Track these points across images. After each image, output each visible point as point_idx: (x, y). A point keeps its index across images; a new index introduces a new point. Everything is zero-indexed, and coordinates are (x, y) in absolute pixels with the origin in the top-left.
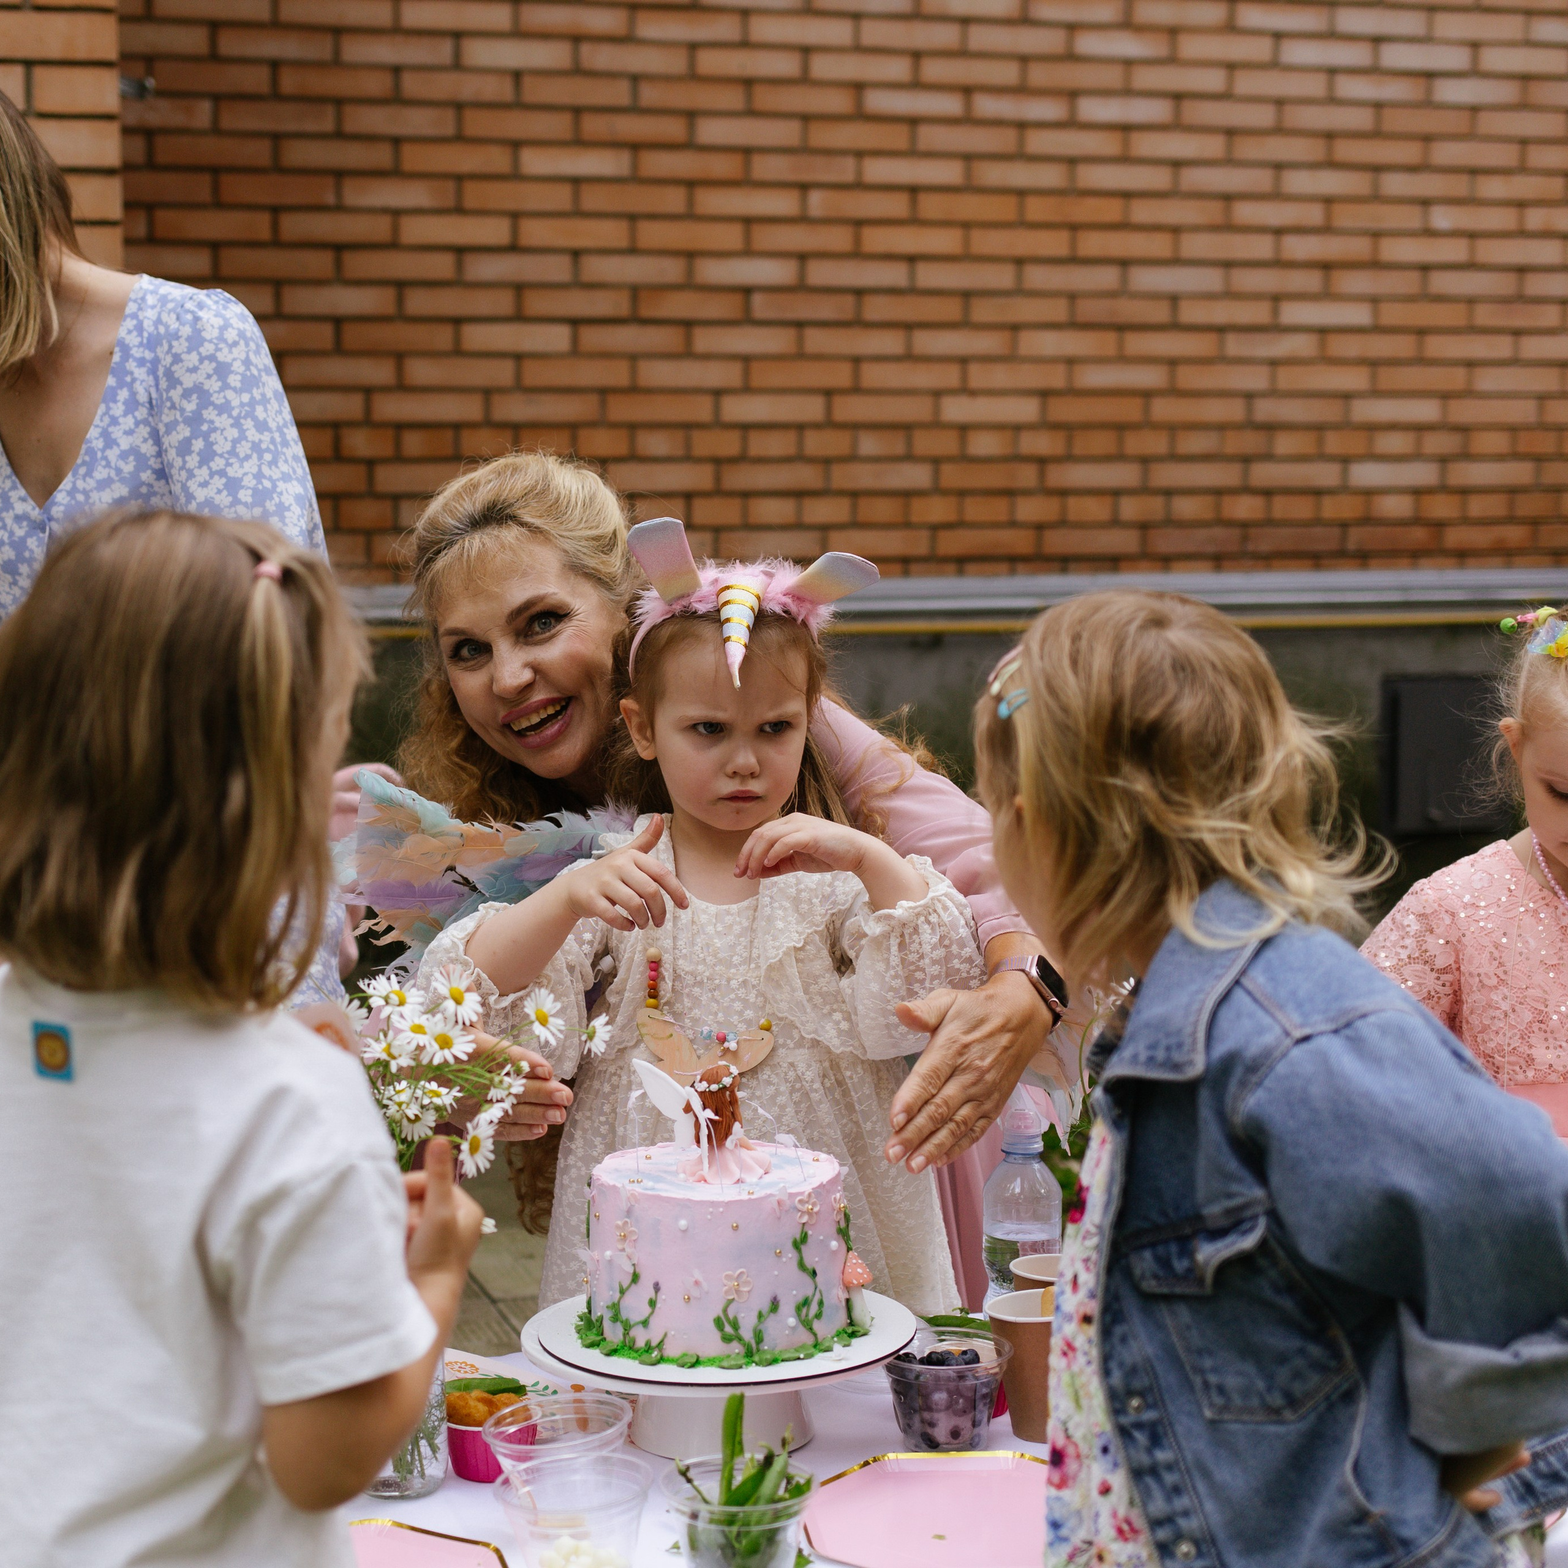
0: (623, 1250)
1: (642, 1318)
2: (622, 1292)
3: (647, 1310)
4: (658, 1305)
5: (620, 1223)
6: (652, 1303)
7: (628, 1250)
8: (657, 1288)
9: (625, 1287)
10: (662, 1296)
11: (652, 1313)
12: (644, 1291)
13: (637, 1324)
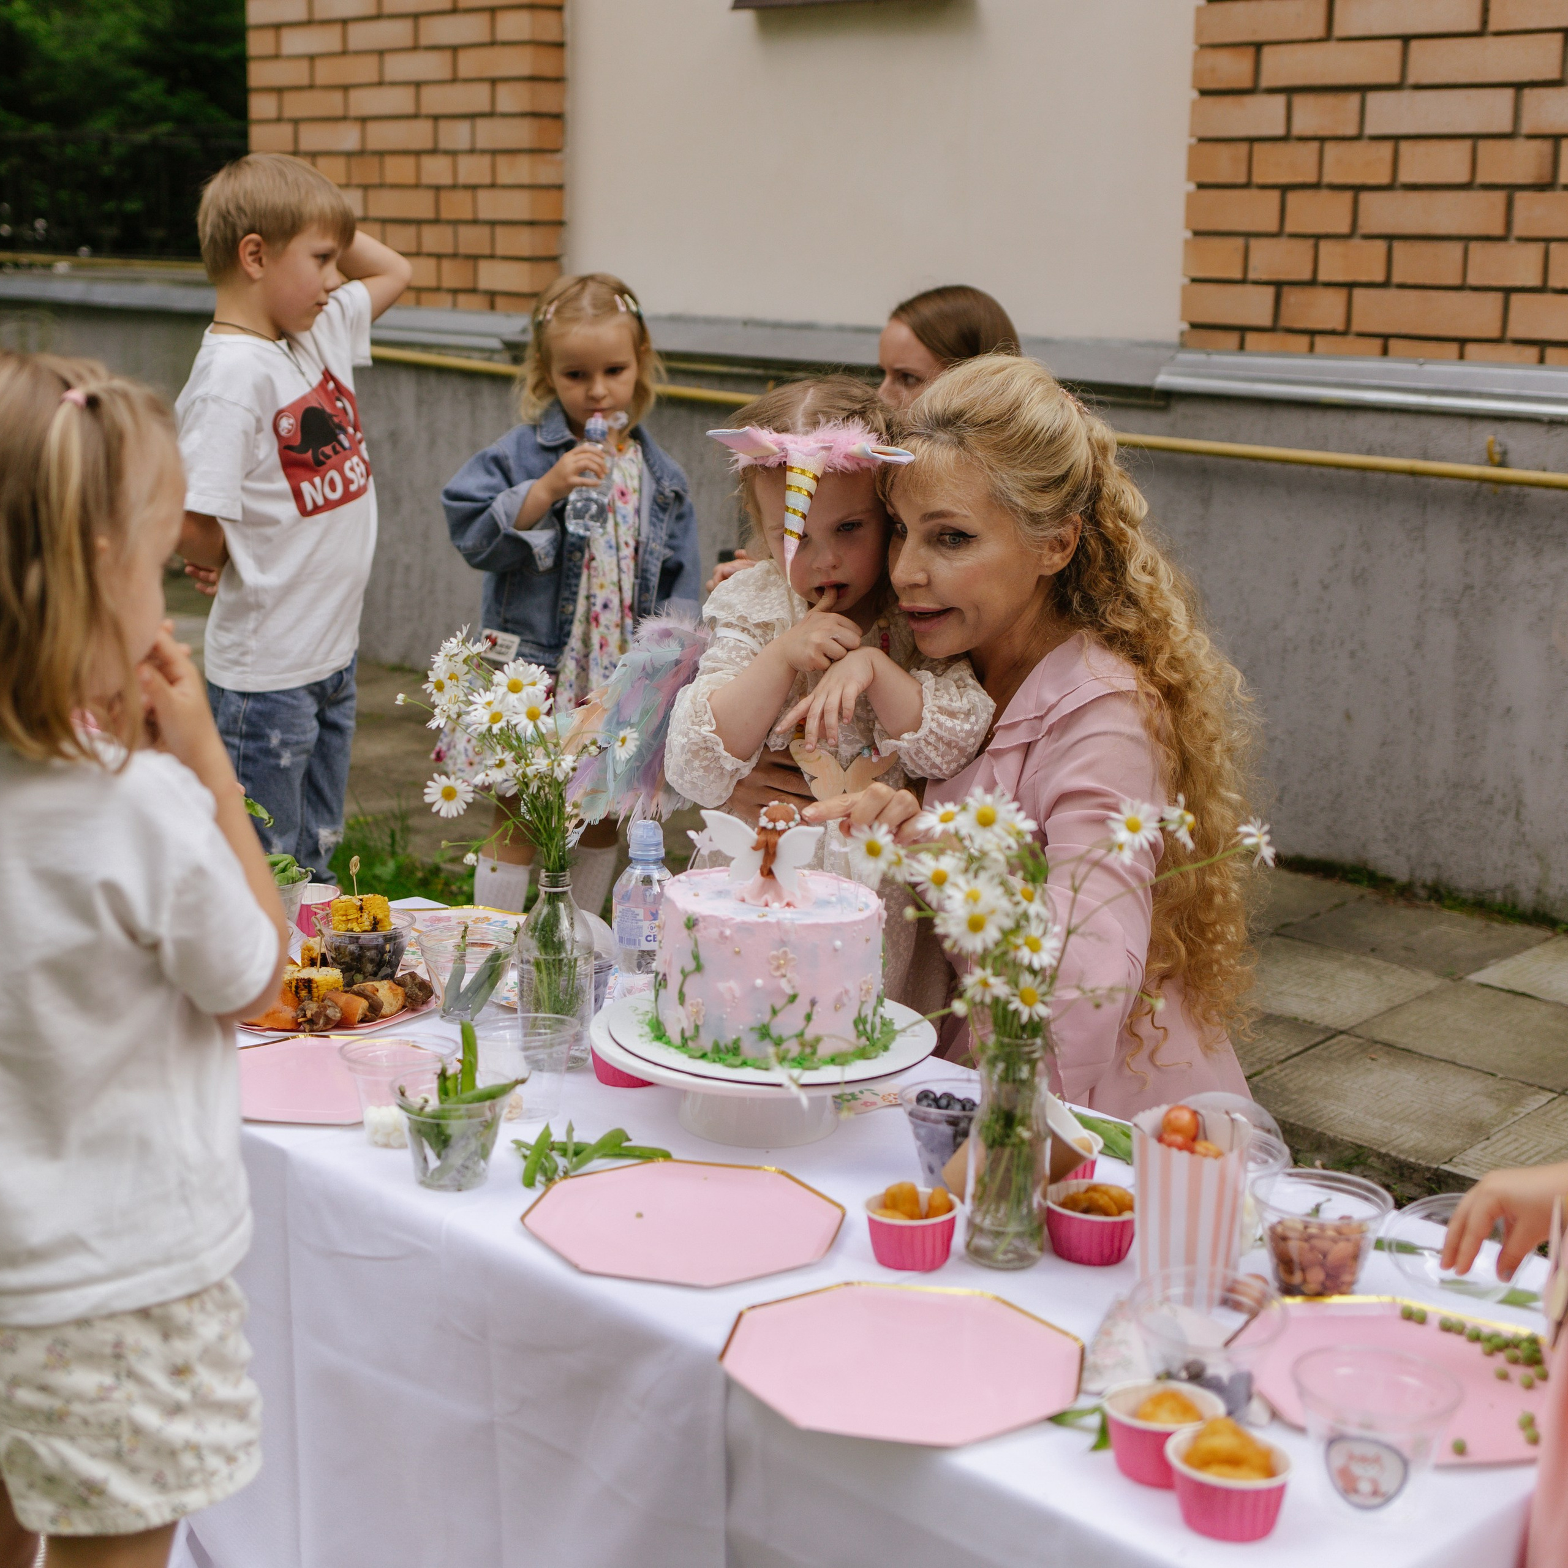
0: (784, 976)
1: (797, 1031)
2: (774, 1012)
3: (800, 1023)
4: (814, 1017)
5: (774, 953)
6: (808, 1018)
7: (789, 975)
8: (813, 1003)
9: (778, 1007)
10: (818, 1008)
11: (807, 1025)
12: (801, 1007)
13: (790, 1038)
